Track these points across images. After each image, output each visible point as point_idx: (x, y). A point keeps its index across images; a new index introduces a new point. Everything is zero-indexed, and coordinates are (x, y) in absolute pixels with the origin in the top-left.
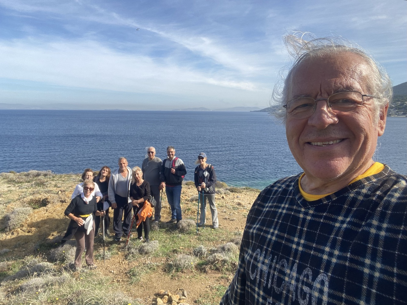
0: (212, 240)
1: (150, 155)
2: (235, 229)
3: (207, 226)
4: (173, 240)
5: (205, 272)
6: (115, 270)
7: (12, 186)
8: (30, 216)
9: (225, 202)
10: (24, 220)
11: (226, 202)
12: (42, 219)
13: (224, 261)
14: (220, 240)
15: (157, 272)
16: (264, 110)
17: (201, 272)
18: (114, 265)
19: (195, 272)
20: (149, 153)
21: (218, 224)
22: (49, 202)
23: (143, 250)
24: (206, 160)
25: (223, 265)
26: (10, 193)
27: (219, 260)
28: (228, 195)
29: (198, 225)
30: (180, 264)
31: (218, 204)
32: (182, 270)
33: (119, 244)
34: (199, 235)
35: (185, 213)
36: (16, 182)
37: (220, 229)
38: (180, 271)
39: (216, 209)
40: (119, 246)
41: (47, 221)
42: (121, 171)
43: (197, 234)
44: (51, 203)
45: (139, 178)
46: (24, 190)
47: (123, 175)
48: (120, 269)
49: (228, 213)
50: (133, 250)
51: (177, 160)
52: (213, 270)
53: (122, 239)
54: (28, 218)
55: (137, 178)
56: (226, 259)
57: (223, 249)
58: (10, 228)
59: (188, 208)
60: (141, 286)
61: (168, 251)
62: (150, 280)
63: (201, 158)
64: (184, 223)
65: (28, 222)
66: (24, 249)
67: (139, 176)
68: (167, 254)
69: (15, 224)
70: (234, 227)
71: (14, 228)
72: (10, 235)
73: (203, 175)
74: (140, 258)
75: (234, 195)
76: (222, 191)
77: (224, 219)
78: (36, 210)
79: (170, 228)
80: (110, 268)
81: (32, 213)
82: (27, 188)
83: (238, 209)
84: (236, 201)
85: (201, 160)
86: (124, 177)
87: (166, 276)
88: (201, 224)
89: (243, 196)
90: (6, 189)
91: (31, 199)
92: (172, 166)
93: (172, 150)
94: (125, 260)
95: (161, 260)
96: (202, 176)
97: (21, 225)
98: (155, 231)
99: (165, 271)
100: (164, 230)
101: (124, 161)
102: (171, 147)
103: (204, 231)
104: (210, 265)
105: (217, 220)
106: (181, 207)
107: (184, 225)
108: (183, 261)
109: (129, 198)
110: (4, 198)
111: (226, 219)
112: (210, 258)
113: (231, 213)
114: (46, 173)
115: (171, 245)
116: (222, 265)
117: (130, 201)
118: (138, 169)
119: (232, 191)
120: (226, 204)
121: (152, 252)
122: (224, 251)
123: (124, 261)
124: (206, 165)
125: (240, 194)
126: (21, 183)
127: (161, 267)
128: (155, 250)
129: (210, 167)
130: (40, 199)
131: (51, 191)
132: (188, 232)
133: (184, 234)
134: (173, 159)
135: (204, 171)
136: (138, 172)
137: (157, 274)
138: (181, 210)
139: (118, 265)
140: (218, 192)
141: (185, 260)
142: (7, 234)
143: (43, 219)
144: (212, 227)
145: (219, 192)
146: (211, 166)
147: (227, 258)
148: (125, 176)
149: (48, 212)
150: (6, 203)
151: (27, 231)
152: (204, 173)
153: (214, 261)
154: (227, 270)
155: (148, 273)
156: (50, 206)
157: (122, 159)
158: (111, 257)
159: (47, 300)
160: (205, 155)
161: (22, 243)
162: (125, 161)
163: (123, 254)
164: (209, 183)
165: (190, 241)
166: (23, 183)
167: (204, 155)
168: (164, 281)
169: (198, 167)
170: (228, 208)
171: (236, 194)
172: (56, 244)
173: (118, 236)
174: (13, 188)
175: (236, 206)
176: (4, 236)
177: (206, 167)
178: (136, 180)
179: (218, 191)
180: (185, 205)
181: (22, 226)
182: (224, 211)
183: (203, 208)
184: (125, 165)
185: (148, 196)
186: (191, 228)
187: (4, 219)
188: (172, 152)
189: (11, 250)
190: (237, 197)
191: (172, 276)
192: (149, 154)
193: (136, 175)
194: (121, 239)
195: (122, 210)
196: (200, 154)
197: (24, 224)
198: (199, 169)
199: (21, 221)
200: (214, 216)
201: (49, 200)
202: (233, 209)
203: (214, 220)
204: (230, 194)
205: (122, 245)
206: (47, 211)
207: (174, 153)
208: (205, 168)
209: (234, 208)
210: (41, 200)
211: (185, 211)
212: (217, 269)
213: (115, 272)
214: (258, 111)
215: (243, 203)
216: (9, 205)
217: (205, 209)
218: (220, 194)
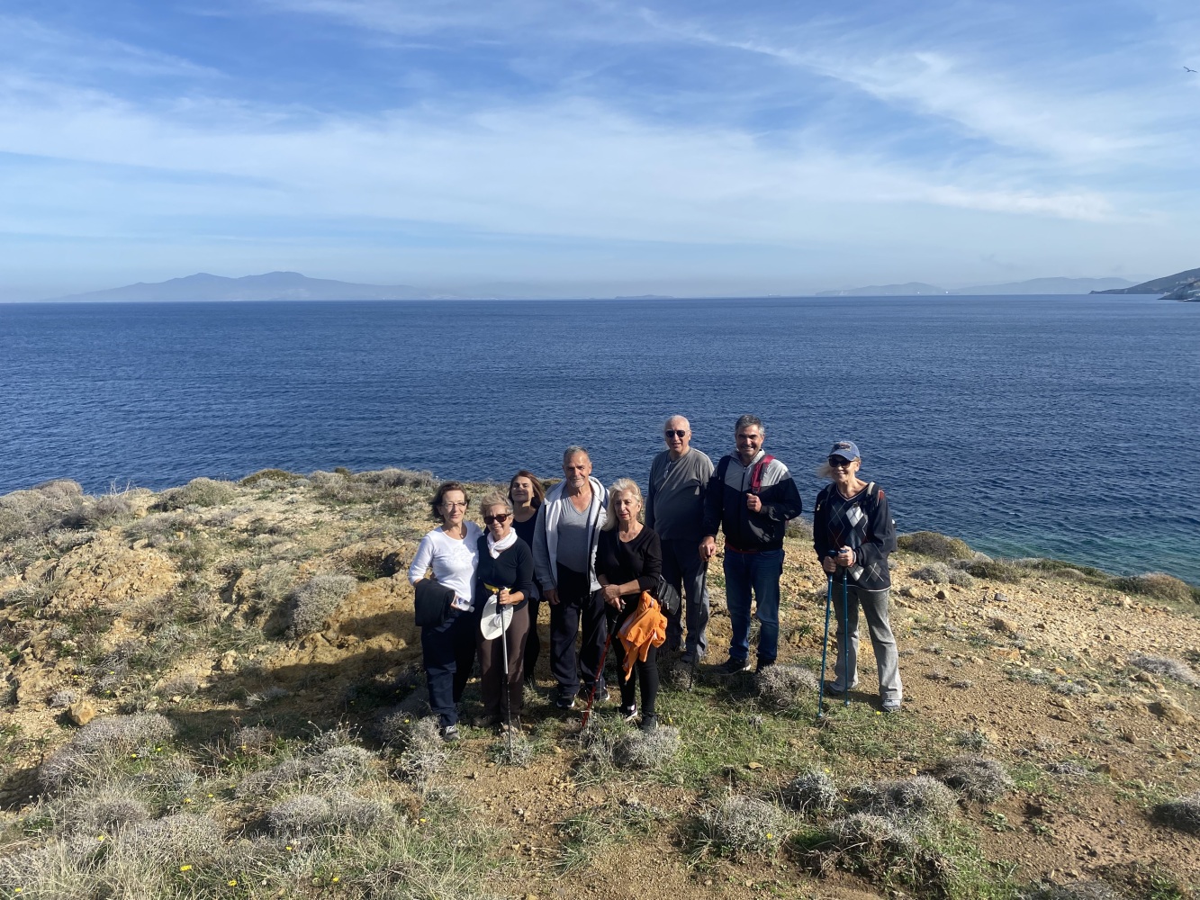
0: (868, 754)
1: (673, 444)
2: (965, 720)
3: (860, 697)
4: (732, 734)
5: (818, 873)
6: (530, 807)
7: (328, 509)
8: (347, 602)
9: (946, 615)
10: (333, 611)
11: (951, 615)
12: (376, 611)
13: (893, 847)
14: (899, 758)
15: (652, 841)
16: (1146, 288)
17: (803, 872)
18: (535, 789)
19: (782, 869)
20: (670, 434)
21: (900, 694)
22: (400, 565)
23: (627, 752)
24: (857, 469)
25: (888, 861)
26: (317, 529)
27: (871, 839)
28: (962, 589)
29: (828, 689)
30: (728, 832)
31: (916, 621)
32: (733, 852)
33: (564, 720)
34: (827, 726)
35: (792, 641)
36: (338, 500)
37: (904, 714)
38: (727, 857)
39: (894, 641)
40: (563, 725)
41: (390, 620)
42: (570, 490)
43: (819, 723)
44: (405, 568)
45: (628, 517)
46: (350, 524)
47: (575, 504)
48: (546, 807)
49: (949, 658)
50: (596, 750)
51: (767, 463)
52: (848, 870)
53: (576, 704)
54: (344, 607)
55: (623, 515)
56: (900, 840)
57: (897, 797)
58: (296, 630)
59: (800, 623)
60: (588, 886)
61: (709, 770)
62: (620, 869)
63: (839, 461)
64: (776, 676)
65: (341, 618)
66: (322, 696)
67: (629, 508)
68: (702, 780)
69: (308, 619)
70: (961, 712)
71: (306, 632)
72: (297, 649)
73: (846, 521)
74: (614, 778)
75: (986, 588)
76: (943, 571)
77: (928, 677)
78: (368, 585)
79: (730, 688)
80: (518, 797)
81: (356, 592)
82: (359, 519)
83: (988, 643)
84: (991, 611)
85: (840, 468)
86: (578, 509)
87: (677, 864)
88: (841, 689)
89: (1021, 597)
90: (310, 518)
91: (358, 553)
92: (751, 485)
93: (754, 429)
94: (568, 778)
95: (679, 800)
96: (840, 524)
97: (324, 623)
98: (680, 691)
99: (678, 844)
100: (712, 691)
101: (581, 458)
102: (751, 418)
103: (845, 714)
104: (838, 851)
105: (898, 677)
106: (781, 620)
107: (777, 683)
108: (740, 821)
109: (592, 575)
110: (300, 542)
111: (935, 677)
112: (838, 826)
113: (958, 656)
114: (419, 478)
115: (723, 748)
116: (882, 862)
117: (595, 586)
118: (630, 488)
119: (981, 572)
120: (945, 622)
121: (654, 765)
122: (900, 805)
123: (565, 780)
124: (857, 485)
125: (1012, 586)
126: (350, 502)
127: (669, 828)
128: (664, 761)
129: (870, 492)
130: (381, 553)
131: (413, 531)
132: (790, 710)
133: (775, 716)
134: (756, 461)
135: (849, 505)
136: (629, 496)
137: (650, 849)
138: (780, 628)
139: (544, 790)
140: (924, 574)
141: (747, 819)
142: (290, 645)
143: (380, 613)
144: (878, 701)
145: (930, 574)
146: (875, 490)
147: (905, 837)
148: (581, 505)
149: (394, 594)
150: (298, 559)
151: (337, 642)
152: (850, 513)
153: (854, 840)
154: (902, 881)
155: (622, 842)
156: (403, 576)
157: (576, 454)
158: (532, 760)
159: (313, 877)
160: (854, 449)
161: (322, 676)
162: (585, 462)
163: (569, 755)
164: (866, 548)
165: (791, 745)
166: (355, 503)
167: (851, 449)
168: (667, 880)
169: (829, 490)
170: (950, 637)
171: (994, 587)
172: (397, 692)
173: (566, 694)
174: (326, 517)
175: (987, 631)
176: (282, 649)
177: (857, 493)
178: (619, 522)
179: (928, 570)
180: (796, 611)
181: (327, 626)
182: (933, 648)
183: (845, 634)
184: (584, 473)
185: (653, 577)
186: (802, 698)
187: (287, 604)
188: (752, 437)
189: (291, 694)
190: (996, 599)
191: (696, 866)
192: (669, 439)
193: (620, 503)
194: (573, 705)
195: (575, 612)
196: (837, 447)
197: (331, 622)
198: (832, 497)
199: (325, 612)
200: (885, 665)
201: (401, 559)
202: (971, 644)
203: (885, 679)
204: (971, 584)
205: (572, 724)
206: (392, 591)
207: (759, 441)
208: (852, 494)
209: (975, 640)
210: (383, 558)
211: (792, 633)
212: (863, 872)
213: (527, 814)
214: (1121, 292)
215: (1013, 624)
216: (305, 565)
217: (855, 637)
218: (932, 581)
